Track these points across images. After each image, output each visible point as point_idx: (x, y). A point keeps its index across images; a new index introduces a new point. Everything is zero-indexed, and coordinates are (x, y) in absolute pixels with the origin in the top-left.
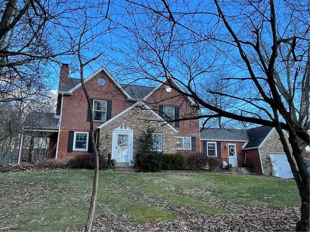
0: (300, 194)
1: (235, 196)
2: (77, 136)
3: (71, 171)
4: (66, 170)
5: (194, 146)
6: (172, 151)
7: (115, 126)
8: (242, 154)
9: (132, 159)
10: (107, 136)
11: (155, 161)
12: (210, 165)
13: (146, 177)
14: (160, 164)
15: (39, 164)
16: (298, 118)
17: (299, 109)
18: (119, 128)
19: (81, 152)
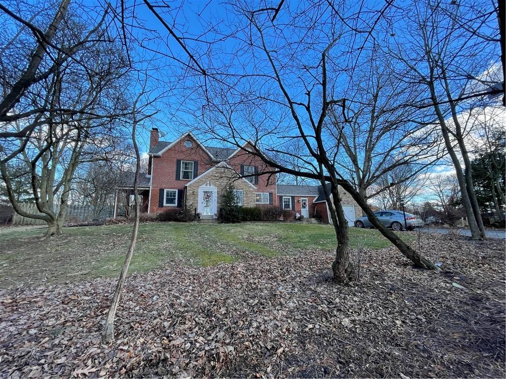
0: (337, 238)
1: (296, 241)
2: (167, 193)
3: (160, 223)
4: (155, 223)
5: (271, 200)
6: (251, 205)
7: (201, 184)
8: (313, 206)
9: (216, 212)
10: (193, 192)
11: (236, 214)
12: (284, 216)
13: (225, 227)
14: (240, 216)
15: (131, 218)
16: (361, 176)
17: (362, 169)
18: (204, 186)
19: (171, 207)
